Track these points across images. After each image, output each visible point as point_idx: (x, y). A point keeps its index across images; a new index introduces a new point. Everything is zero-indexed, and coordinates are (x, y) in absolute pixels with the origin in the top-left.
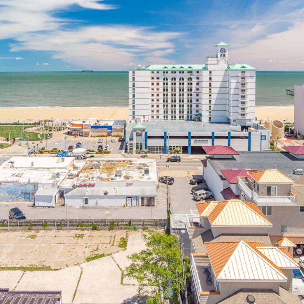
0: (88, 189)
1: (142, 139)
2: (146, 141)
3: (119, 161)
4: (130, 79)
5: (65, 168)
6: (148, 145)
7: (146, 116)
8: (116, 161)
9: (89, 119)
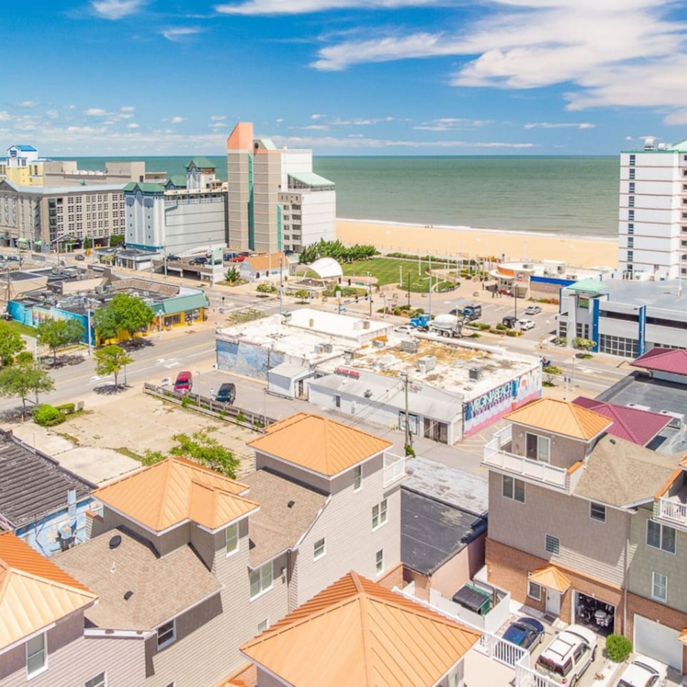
0: (346, 380)
1: (587, 316)
2: (596, 321)
3: (467, 348)
4: (624, 173)
5: (356, 340)
6: (600, 332)
7: (661, 268)
8: (462, 347)
9: (545, 261)
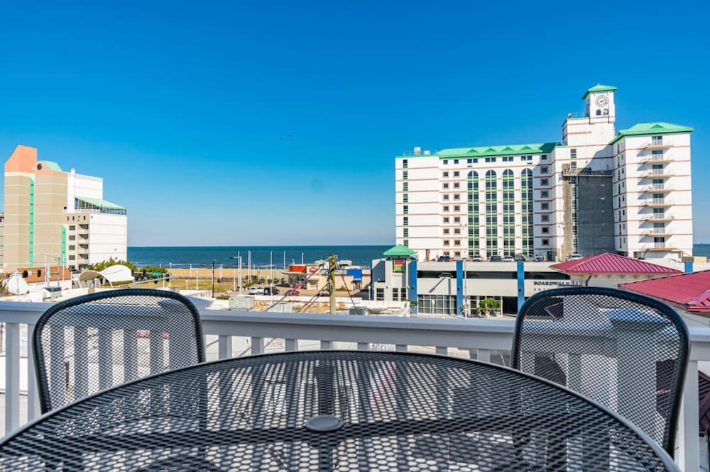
4: (399, 175)
6: (419, 292)
7: (431, 251)
